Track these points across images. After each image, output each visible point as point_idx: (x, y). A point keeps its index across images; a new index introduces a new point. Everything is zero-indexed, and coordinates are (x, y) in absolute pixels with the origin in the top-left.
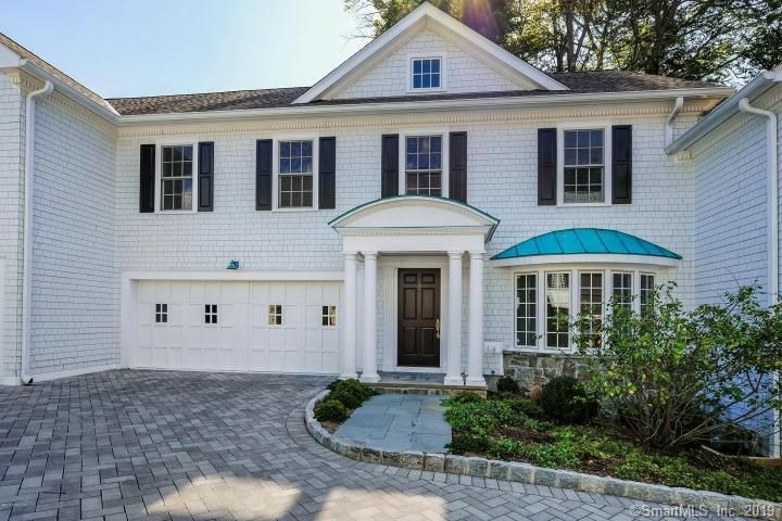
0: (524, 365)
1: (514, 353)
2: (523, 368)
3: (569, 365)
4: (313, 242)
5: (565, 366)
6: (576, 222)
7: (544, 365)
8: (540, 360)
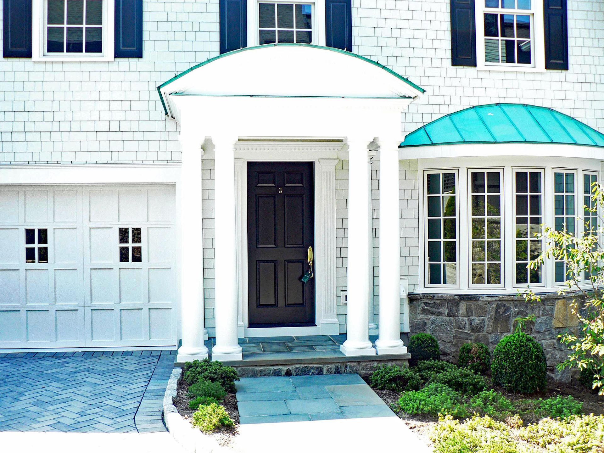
0: (441, 313)
1: (425, 296)
2: (438, 319)
3: (501, 311)
4: (106, 116)
5: (497, 312)
6: (502, 93)
7: (469, 311)
8: (463, 306)
